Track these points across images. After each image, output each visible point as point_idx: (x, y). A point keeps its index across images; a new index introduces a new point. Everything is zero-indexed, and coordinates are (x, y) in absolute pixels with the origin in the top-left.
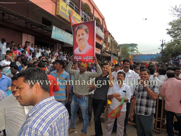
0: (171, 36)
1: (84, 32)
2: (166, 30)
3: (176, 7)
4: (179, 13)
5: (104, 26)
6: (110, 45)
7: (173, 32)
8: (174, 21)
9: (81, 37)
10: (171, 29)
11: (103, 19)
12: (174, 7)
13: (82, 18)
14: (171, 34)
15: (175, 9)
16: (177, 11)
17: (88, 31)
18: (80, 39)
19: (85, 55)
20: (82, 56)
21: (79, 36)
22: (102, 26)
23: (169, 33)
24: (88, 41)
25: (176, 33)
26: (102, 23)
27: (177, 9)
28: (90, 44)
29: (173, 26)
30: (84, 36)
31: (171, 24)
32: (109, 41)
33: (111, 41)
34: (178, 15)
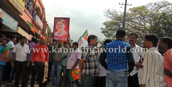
0: (105, 35)
1: (62, 23)
2: (101, 29)
3: (109, 10)
4: (111, 16)
5: (43, 17)
6: (47, 36)
7: (107, 32)
8: (107, 22)
9: (60, 26)
10: (105, 29)
11: (43, 9)
12: (108, 10)
13: (25, 5)
14: (105, 33)
15: (109, 12)
16: (110, 13)
17: (65, 23)
18: (59, 27)
19: (62, 37)
20: (60, 37)
21: (58, 25)
22: (42, 16)
23: (103, 32)
24: (65, 29)
25: (109, 33)
26: (41, 13)
27: (110, 12)
28: (66, 31)
29: (106, 26)
30: (62, 25)
31: (105, 24)
32: (46, 32)
33: (49, 33)
34: (111, 17)
